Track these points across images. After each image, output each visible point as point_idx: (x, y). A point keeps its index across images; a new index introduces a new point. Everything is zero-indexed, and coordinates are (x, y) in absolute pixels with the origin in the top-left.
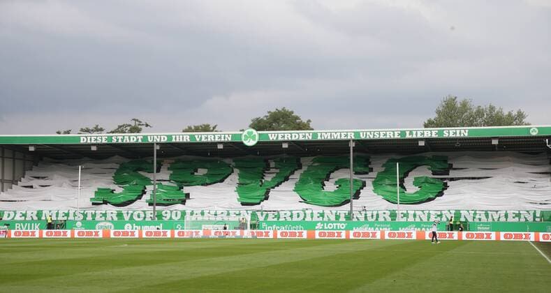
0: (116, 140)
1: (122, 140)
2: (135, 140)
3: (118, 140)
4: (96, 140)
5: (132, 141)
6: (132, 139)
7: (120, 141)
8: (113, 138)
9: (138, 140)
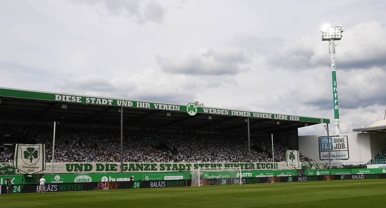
0: (89, 101)
1: (95, 101)
2: (106, 103)
3: (91, 101)
4: (71, 99)
5: (103, 103)
6: (103, 102)
7: (93, 102)
8: (87, 99)
9: (108, 103)
